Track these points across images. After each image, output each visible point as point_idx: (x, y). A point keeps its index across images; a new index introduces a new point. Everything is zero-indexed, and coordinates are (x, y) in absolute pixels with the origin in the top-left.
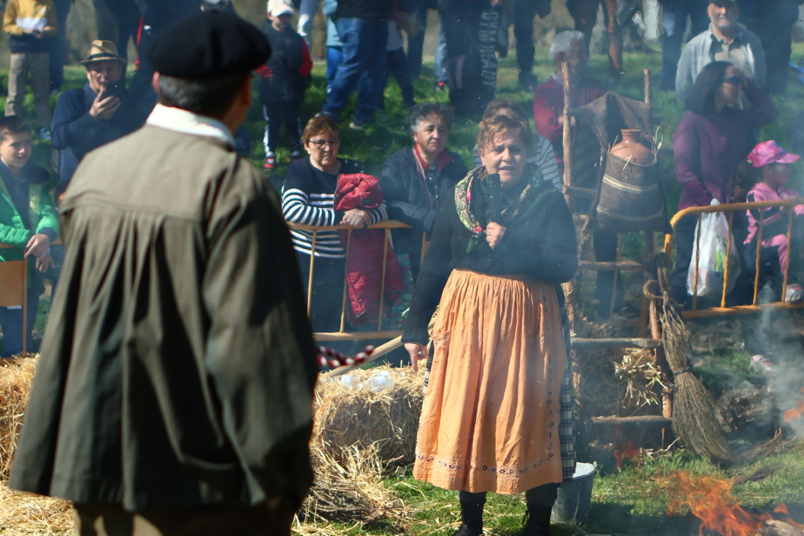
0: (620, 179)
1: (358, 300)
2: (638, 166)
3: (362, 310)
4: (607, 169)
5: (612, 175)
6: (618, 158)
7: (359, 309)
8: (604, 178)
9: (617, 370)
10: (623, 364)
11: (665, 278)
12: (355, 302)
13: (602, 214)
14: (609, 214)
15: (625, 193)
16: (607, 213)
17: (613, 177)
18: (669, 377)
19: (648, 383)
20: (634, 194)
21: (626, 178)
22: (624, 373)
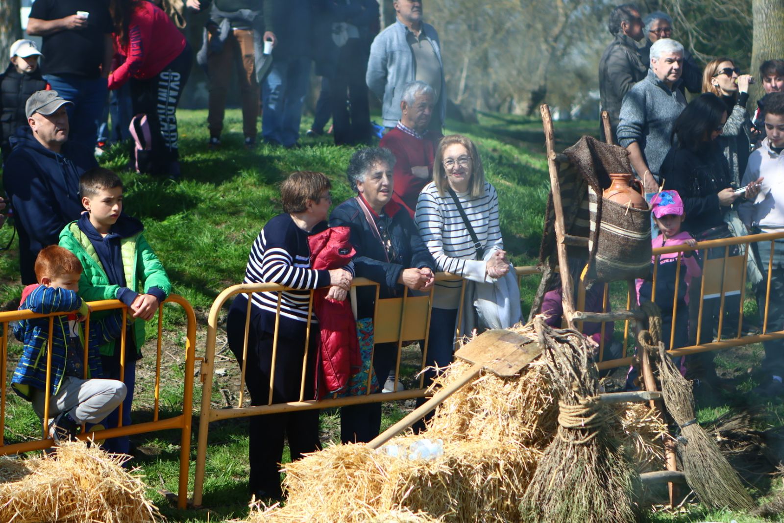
0: (620, 225)
1: (336, 374)
2: (639, 211)
3: (338, 386)
4: (603, 215)
5: (612, 222)
6: (615, 204)
7: (335, 384)
8: (602, 224)
9: (624, 425)
10: (628, 418)
11: (658, 327)
12: (332, 377)
13: (602, 263)
14: (609, 263)
15: (626, 239)
16: (606, 261)
17: (612, 223)
18: (674, 429)
19: (653, 438)
20: (635, 241)
21: (626, 224)
22: (630, 428)
